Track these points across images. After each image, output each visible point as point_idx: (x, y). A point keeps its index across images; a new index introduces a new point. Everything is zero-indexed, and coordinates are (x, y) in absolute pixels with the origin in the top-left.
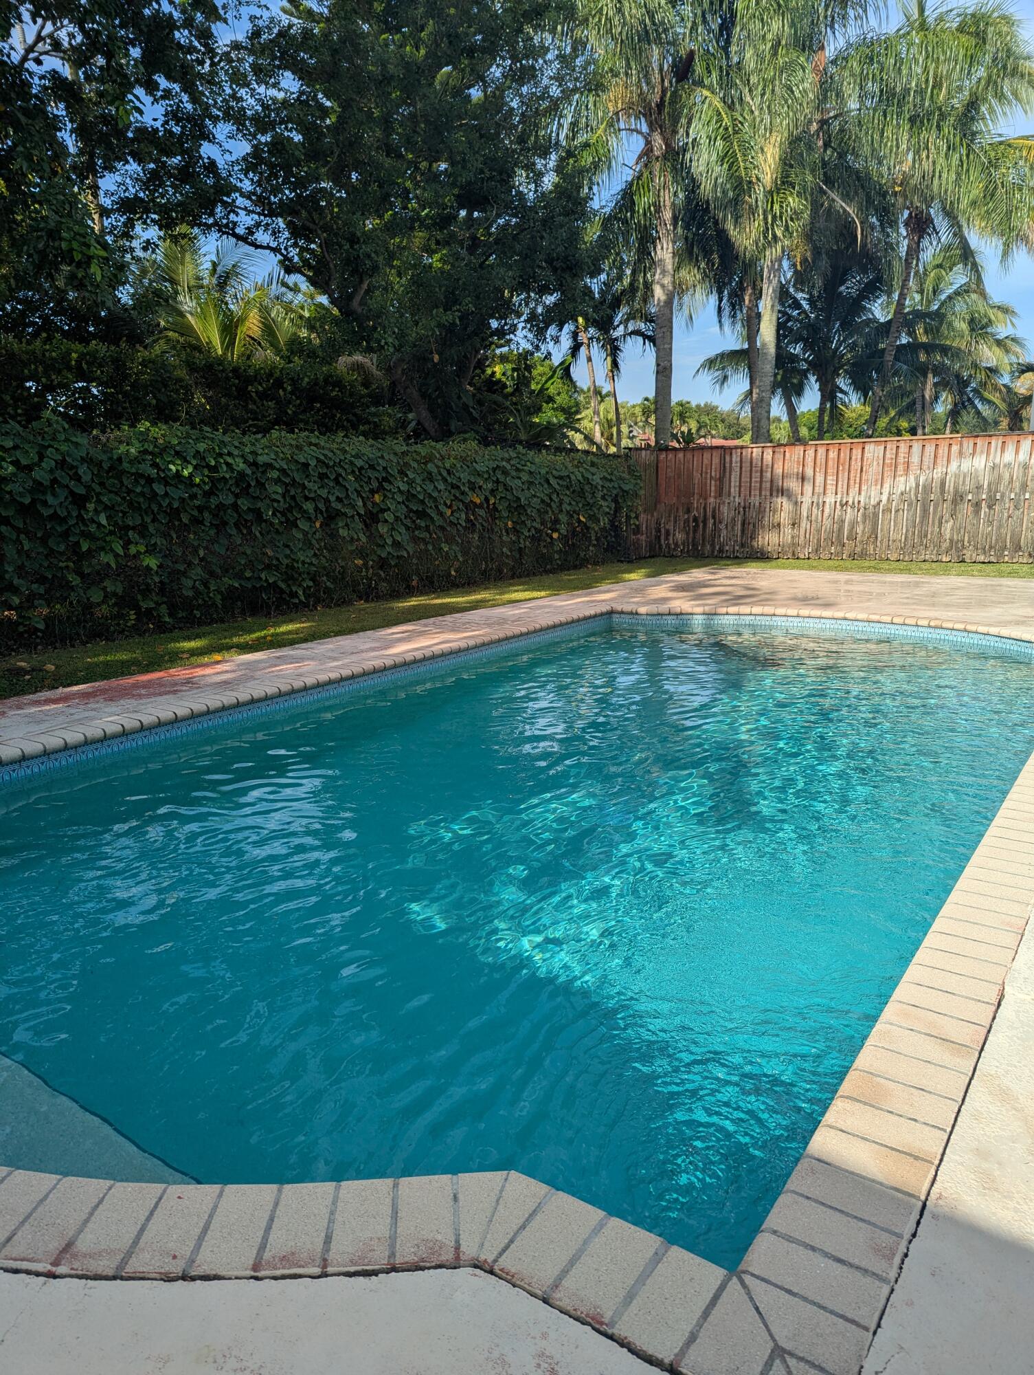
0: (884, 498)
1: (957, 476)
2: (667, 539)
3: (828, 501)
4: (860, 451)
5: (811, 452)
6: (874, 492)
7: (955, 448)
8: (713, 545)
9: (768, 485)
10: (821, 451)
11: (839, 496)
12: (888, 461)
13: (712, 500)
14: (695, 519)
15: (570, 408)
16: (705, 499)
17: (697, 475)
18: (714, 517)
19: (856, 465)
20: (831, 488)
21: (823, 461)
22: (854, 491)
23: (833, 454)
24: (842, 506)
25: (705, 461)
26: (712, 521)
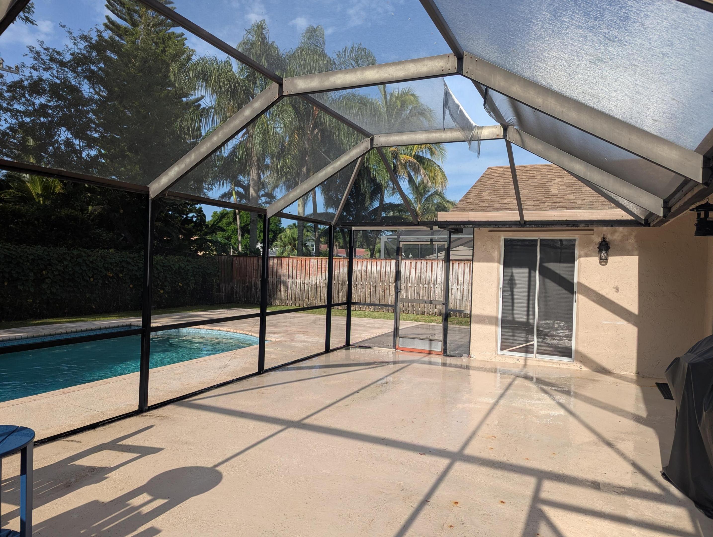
0: (318, 281)
1: (342, 274)
2: (236, 295)
3: (298, 281)
4: (309, 261)
5: (291, 261)
6: (314, 279)
7: (341, 263)
8: (254, 299)
9: (275, 274)
10: (295, 261)
11: (302, 280)
12: (319, 266)
13: (254, 279)
14: (247, 287)
15: (277, 231)
16: (251, 278)
17: (248, 267)
18: (255, 286)
19: (308, 267)
20: (299, 276)
21: (296, 265)
22: (307, 278)
23: (299, 262)
24: (303, 284)
25: (251, 262)
26: (254, 288)
